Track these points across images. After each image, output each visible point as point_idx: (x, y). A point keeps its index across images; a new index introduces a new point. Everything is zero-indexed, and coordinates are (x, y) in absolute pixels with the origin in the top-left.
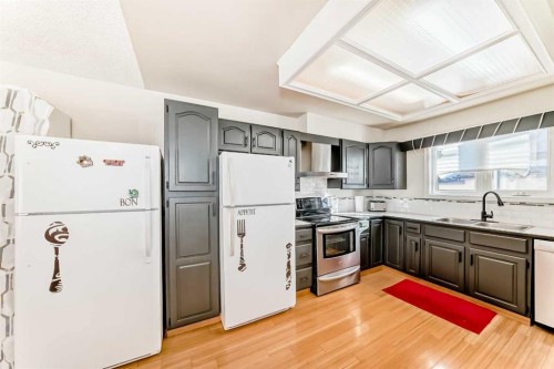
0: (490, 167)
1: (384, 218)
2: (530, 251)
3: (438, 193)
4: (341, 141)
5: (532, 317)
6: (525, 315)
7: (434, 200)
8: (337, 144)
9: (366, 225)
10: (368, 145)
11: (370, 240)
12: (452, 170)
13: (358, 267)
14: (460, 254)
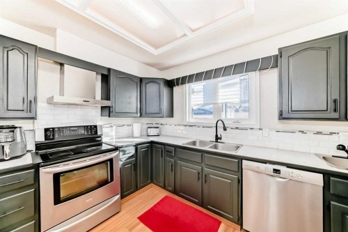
0: (220, 101)
1: (152, 142)
2: (240, 170)
3: (192, 120)
4: (109, 70)
5: (242, 225)
6: (238, 224)
7: (189, 126)
8: (106, 73)
9: (132, 151)
10: (141, 80)
11: (135, 165)
12: (199, 103)
13: (119, 196)
14: (199, 173)
